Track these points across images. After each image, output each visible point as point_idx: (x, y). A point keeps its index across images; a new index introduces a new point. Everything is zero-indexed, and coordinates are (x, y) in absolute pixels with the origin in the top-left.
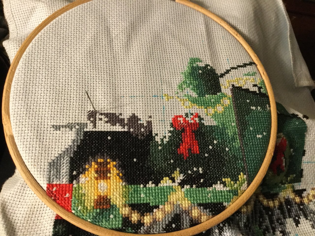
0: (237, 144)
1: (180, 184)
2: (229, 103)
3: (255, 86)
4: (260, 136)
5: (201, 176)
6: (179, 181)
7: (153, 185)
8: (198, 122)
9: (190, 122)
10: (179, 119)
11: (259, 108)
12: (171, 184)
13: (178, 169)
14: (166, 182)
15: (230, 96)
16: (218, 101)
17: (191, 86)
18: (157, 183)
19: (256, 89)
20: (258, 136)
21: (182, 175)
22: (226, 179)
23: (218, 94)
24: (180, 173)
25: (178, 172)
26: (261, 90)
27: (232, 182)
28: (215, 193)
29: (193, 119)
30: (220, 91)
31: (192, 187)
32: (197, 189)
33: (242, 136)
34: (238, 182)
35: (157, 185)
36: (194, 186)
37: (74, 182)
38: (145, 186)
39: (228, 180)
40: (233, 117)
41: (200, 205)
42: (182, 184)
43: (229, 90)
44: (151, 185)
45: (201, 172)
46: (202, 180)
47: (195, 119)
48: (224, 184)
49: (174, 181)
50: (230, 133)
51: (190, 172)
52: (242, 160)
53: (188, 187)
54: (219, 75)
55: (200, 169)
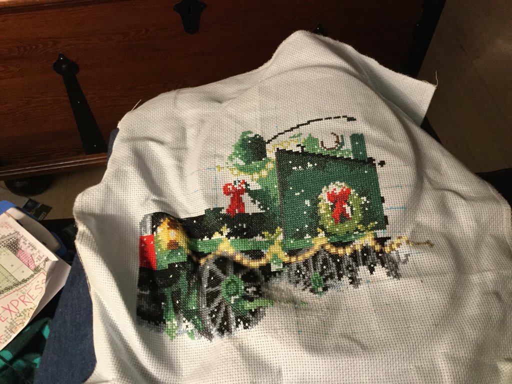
0: (278, 203)
1: (227, 236)
2: (273, 167)
3: (298, 146)
4: (298, 194)
5: (244, 230)
6: (226, 234)
7: (208, 239)
8: (244, 188)
9: (238, 189)
10: (229, 187)
11: (300, 167)
12: (221, 237)
13: (226, 225)
14: (216, 236)
15: (274, 160)
16: (263, 167)
17: (240, 156)
18: (210, 236)
19: (299, 149)
20: (296, 194)
21: (228, 229)
22: (265, 233)
23: (263, 159)
24: (227, 227)
25: (225, 227)
26: (305, 149)
27: (270, 235)
28: (255, 243)
29: (240, 186)
30: (265, 156)
31: (236, 238)
32: (241, 240)
33: (283, 195)
34: (275, 235)
35: (210, 239)
36: (238, 238)
37: (155, 233)
38: (202, 240)
39: (266, 233)
40: (276, 179)
41: (242, 252)
42: (228, 236)
43: (274, 154)
44: (206, 239)
45: (245, 227)
46: (245, 234)
47: (242, 186)
48: (263, 236)
49: (222, 235)
50: (272, 194)
51: (235, 227)
52: (280, 216)
53: (234, 238)
54: (266, 141)
55: (244, 225)
